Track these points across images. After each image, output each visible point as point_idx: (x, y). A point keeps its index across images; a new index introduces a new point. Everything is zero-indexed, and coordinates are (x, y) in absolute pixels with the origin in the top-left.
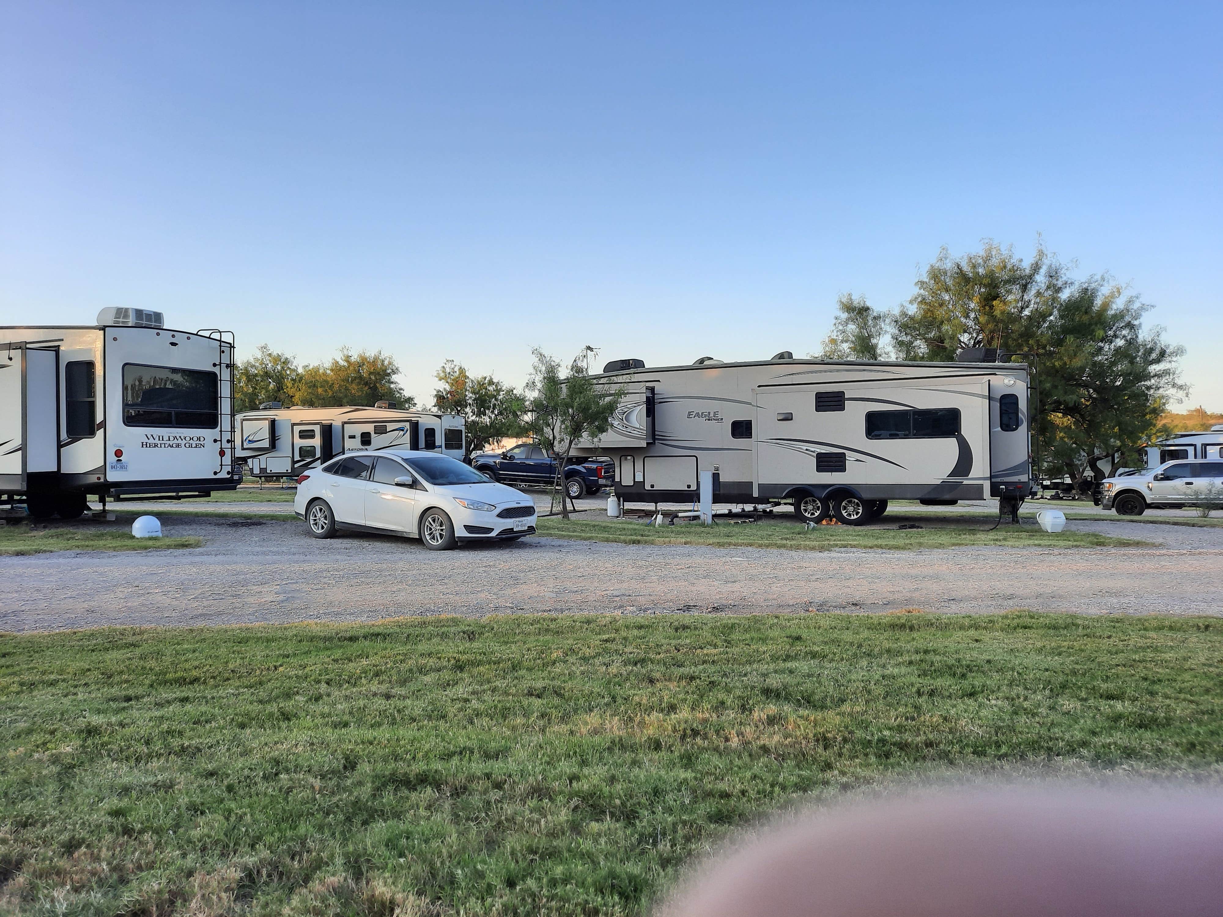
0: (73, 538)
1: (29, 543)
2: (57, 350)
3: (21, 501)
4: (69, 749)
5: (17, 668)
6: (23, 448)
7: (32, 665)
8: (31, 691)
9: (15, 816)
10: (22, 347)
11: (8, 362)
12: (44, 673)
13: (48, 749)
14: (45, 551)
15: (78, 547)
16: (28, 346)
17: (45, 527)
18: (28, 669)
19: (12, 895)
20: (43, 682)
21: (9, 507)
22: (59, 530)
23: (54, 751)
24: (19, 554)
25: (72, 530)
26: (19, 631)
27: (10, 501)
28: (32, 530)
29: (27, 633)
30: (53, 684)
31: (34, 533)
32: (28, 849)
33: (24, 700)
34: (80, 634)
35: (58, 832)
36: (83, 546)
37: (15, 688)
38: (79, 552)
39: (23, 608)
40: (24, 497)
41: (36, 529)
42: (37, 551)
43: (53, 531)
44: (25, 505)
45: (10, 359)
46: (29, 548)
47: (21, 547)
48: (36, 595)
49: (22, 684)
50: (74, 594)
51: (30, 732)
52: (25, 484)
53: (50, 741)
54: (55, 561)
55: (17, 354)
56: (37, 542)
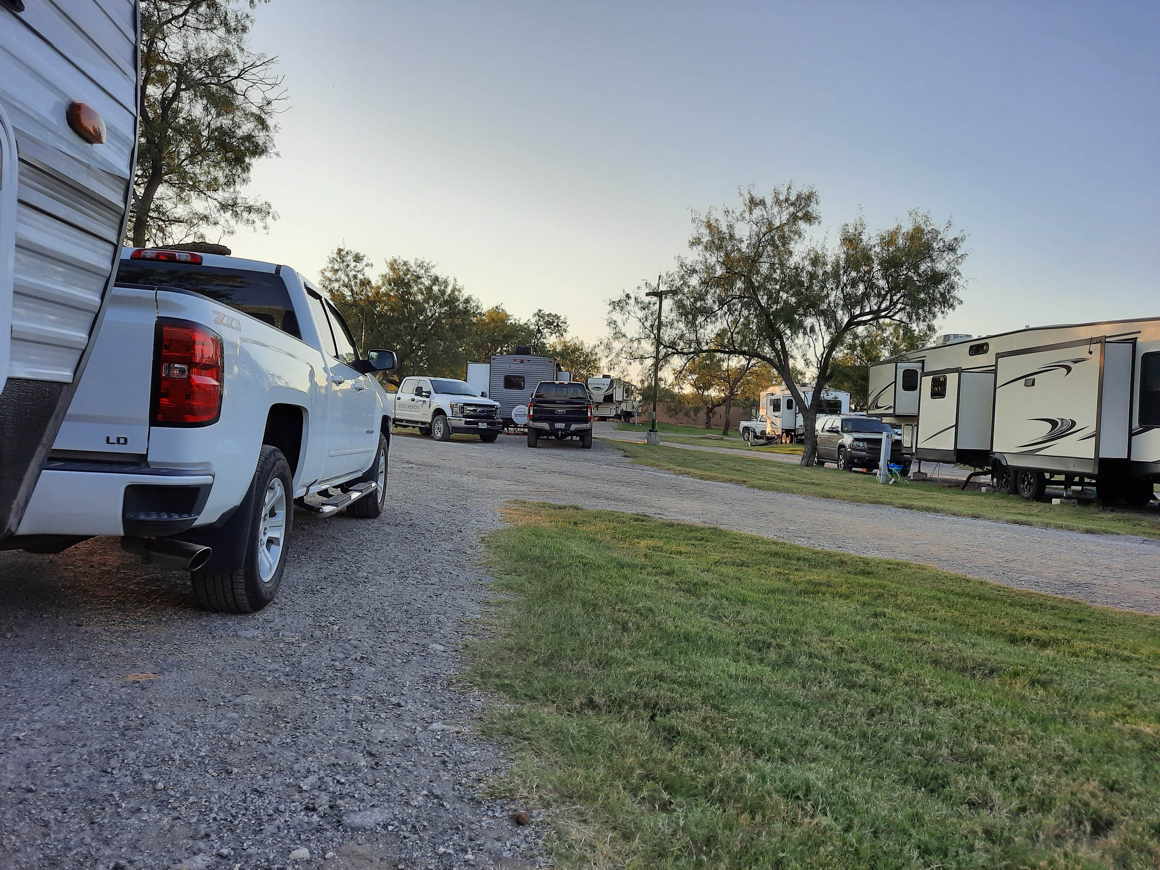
0: (1139, 525)
1: (1098, 523)
2: (1133, 342)
3: (1090, 484)
4: (1148, 730)
5: (1092, 636)
6: (1097, 435)
7: (1105, 637)
8: (1106, 661)
9: (1102, 776)
10: (1102, 341)
11: (1087, 355)
12: (1117, 647)
13: (1127, 722)
14: (1113, 533)
15: (1144, 533)
16: (1107, 340)
17: (1112, 511)
18: (1103, 640)
19: (1105, 852)
20: (1118, 656)
21: (1080, 488)
22: (1126, 515)
23: (1134, 727)
24: (1088, 532)
25: (1138, 516)
26: (1091, 602)
27: (1081, 483)
28: (1100, 511)
29: (1098, 606)
30: (1127, 660)
31: (1102, 515)
32: (1117, 813)
33: (1101, 667)
34: (1151, 619)
35: (1146, 810)
36: (1149, 533)
37: (1092, 653)
38: (1146, 538)
39: (1095, 582)
40: (1094, 481)
41: (1104, 510)
42: (1106, 532)
43: (1119, 515)
44: (1094, 488)
45: (1091, 353)
46: (1098, 528)
47: (1091, 526)
48: (1106, 572)
49: (1098, 652)
50: (1143, 578)
51: (1108, 699)
52: (1097, 468)
53: (1129, 715)
54: (1122, 543)
55: (1096, 348)
56: (1105, 523)
